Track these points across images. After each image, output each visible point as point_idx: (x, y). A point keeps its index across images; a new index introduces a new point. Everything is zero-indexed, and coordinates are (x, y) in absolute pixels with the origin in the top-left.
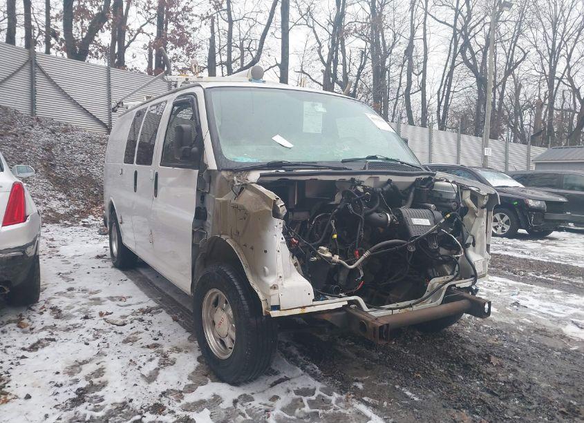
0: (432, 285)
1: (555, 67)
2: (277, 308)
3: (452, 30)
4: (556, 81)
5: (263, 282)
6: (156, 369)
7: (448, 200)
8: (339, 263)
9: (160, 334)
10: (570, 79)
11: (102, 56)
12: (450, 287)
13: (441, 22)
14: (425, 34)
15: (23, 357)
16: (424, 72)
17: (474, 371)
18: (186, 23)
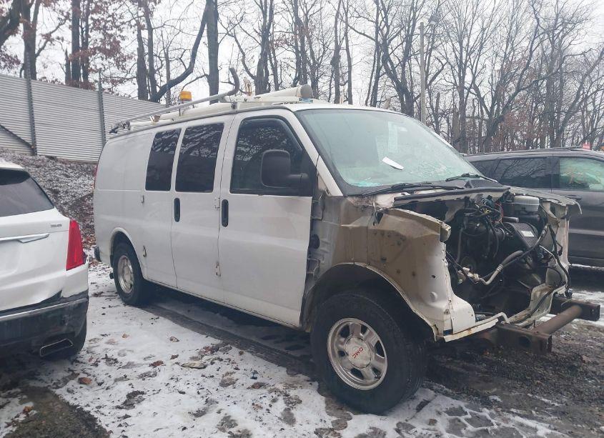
0: (535, 295)
1: (464, 77)
2: (450, 332)
3: (374, 43)
4: (466, 91)
5: (433, 308)
6: (285, 410)
7: (531, 213)
8: (480, 281)
9: (255, 372)
10: (477, 89)
11: (5, 66)
12: (554, 294)
13: (360, 33)
14: (347, 46)
15: (126, 417)
16: (349, 82)
17: (581, 372)
18: (114, 31)
